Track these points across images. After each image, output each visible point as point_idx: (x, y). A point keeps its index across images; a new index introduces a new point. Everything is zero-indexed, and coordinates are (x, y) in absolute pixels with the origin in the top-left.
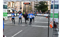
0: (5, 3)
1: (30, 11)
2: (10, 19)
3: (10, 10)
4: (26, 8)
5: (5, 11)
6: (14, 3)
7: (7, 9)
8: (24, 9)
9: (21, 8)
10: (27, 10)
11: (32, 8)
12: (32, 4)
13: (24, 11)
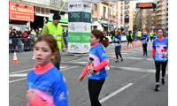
0: (85, 6)
1: (154, 27)
3: (95, 27)
4: (141, 20)
5: (85, 28)
6: (107, 7)
7: (90, 22)
8: (134, 22)
9: (127, 21)
10: (144, 26)
11: (161, 20)
12: (160, 6)
13: (135, 28)
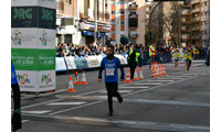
2: (71, 83)
4: (161, 22)
8: (149, 26)
9: (133, 23)
10: (167, 35)
11: (199, 23)
13: (149, 39)
